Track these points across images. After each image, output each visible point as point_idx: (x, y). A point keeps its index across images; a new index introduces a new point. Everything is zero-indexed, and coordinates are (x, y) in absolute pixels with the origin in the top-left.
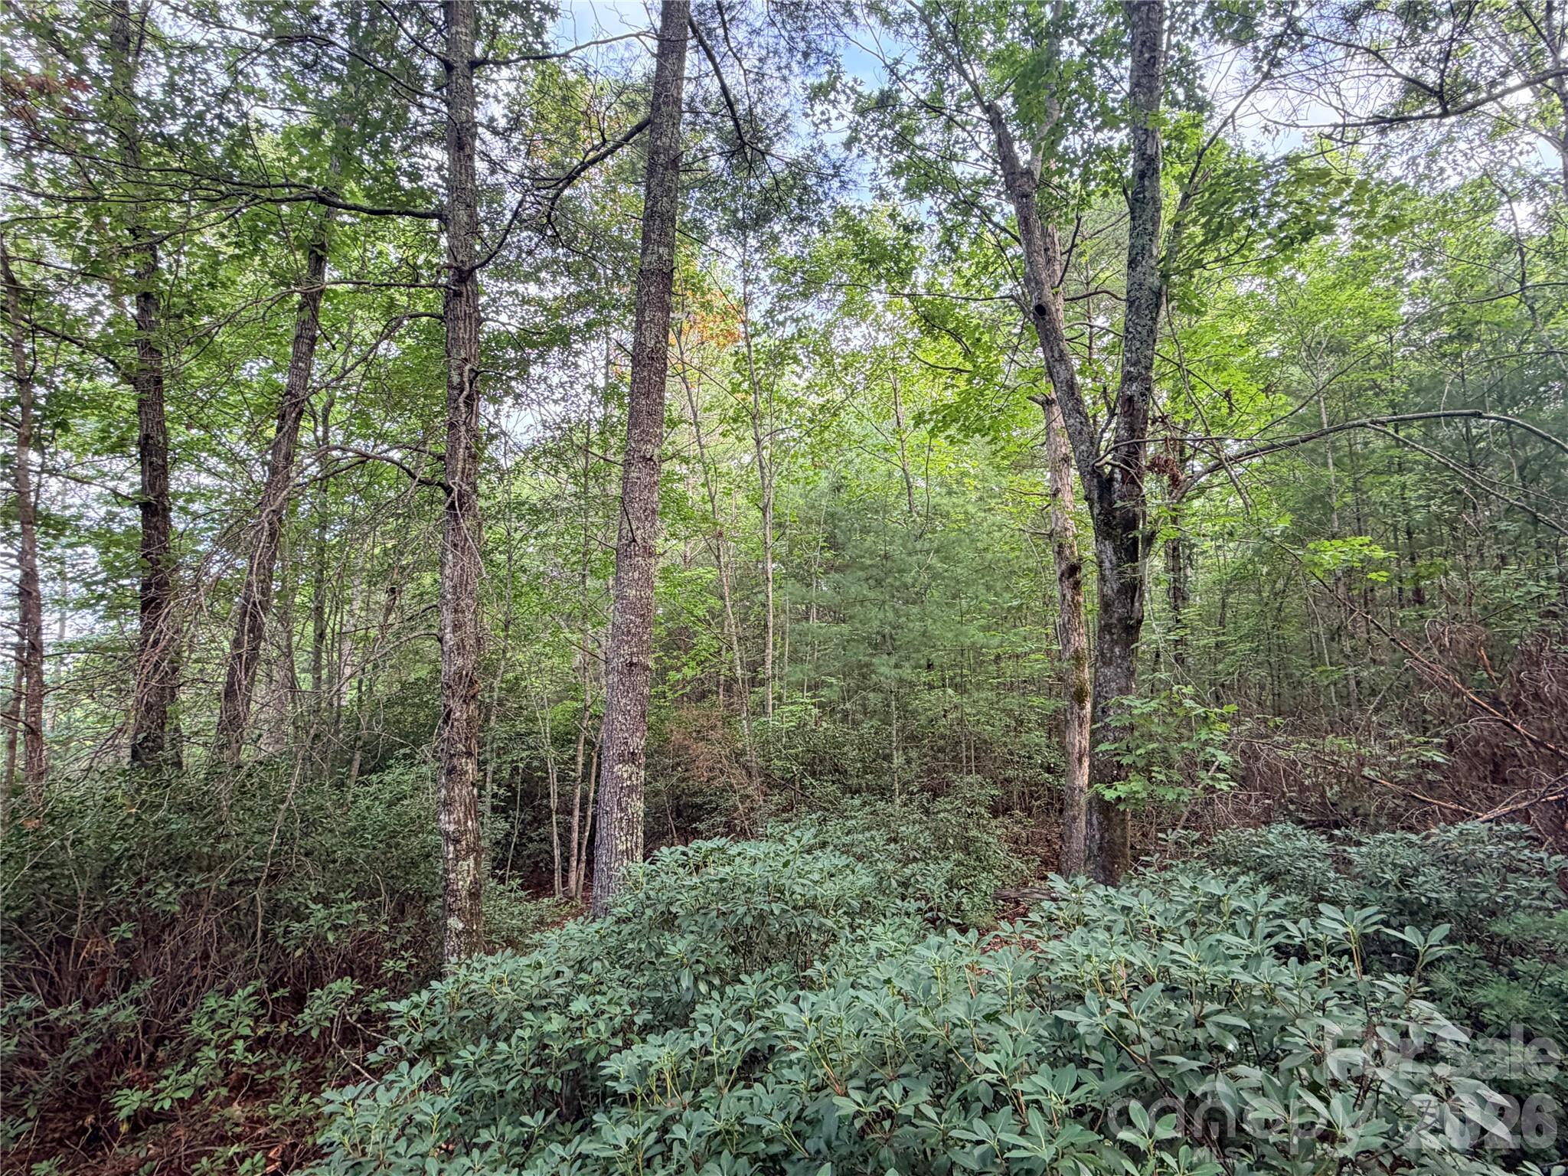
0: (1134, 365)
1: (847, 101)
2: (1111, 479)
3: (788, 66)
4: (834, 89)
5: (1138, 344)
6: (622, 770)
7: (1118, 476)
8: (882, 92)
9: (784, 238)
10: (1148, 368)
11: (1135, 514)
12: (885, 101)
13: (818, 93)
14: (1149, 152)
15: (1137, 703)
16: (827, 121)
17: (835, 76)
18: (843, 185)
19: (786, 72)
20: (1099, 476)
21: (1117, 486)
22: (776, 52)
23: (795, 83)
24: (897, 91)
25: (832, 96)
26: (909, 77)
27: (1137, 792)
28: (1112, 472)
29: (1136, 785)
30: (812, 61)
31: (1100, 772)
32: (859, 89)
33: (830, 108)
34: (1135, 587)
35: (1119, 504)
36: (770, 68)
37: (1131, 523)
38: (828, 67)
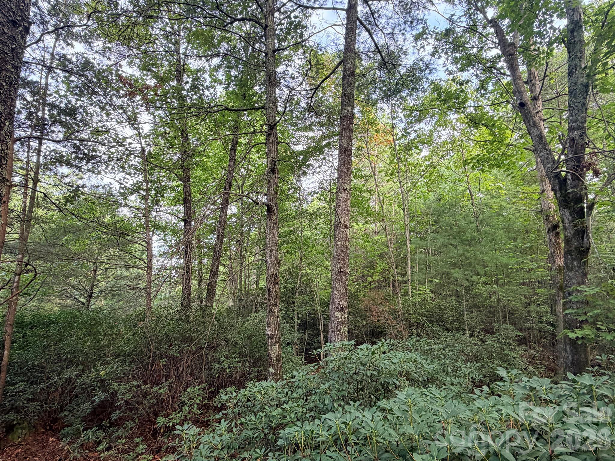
0: (575, 122)
1: (431, 37)
2: (565, 179)
3: (404, 29)
4: (425, 33)
5: (576, 112)
6: (338, 314)
7: (570, 177)
8: (446, 30)
9: (408, 98)
10: (584, 122)
11: (581, 195)
12: (448, 32)
13: (418, 37)
14: (575, 19)
15: (587, 289)
16: (423, 47)
17: (425, 28)
18: (431, 71)
19: (403, 31)
20: (559, 178)
21: (569, 182)
22: (399, 25)
23: (408, 35)
24: (454, 28)
25: (425, 36)
26: (458, 20)
27: (589, 335)
28: (566, 175)
29: (587, 331)
30: (414, 24)
31: (569, 324)
32: (436, 31)
33: (424, 42)
34: (584, 231)
35: (571, 190)
36: (397, 31)
37: (579, 199)
38: (422, 25)
